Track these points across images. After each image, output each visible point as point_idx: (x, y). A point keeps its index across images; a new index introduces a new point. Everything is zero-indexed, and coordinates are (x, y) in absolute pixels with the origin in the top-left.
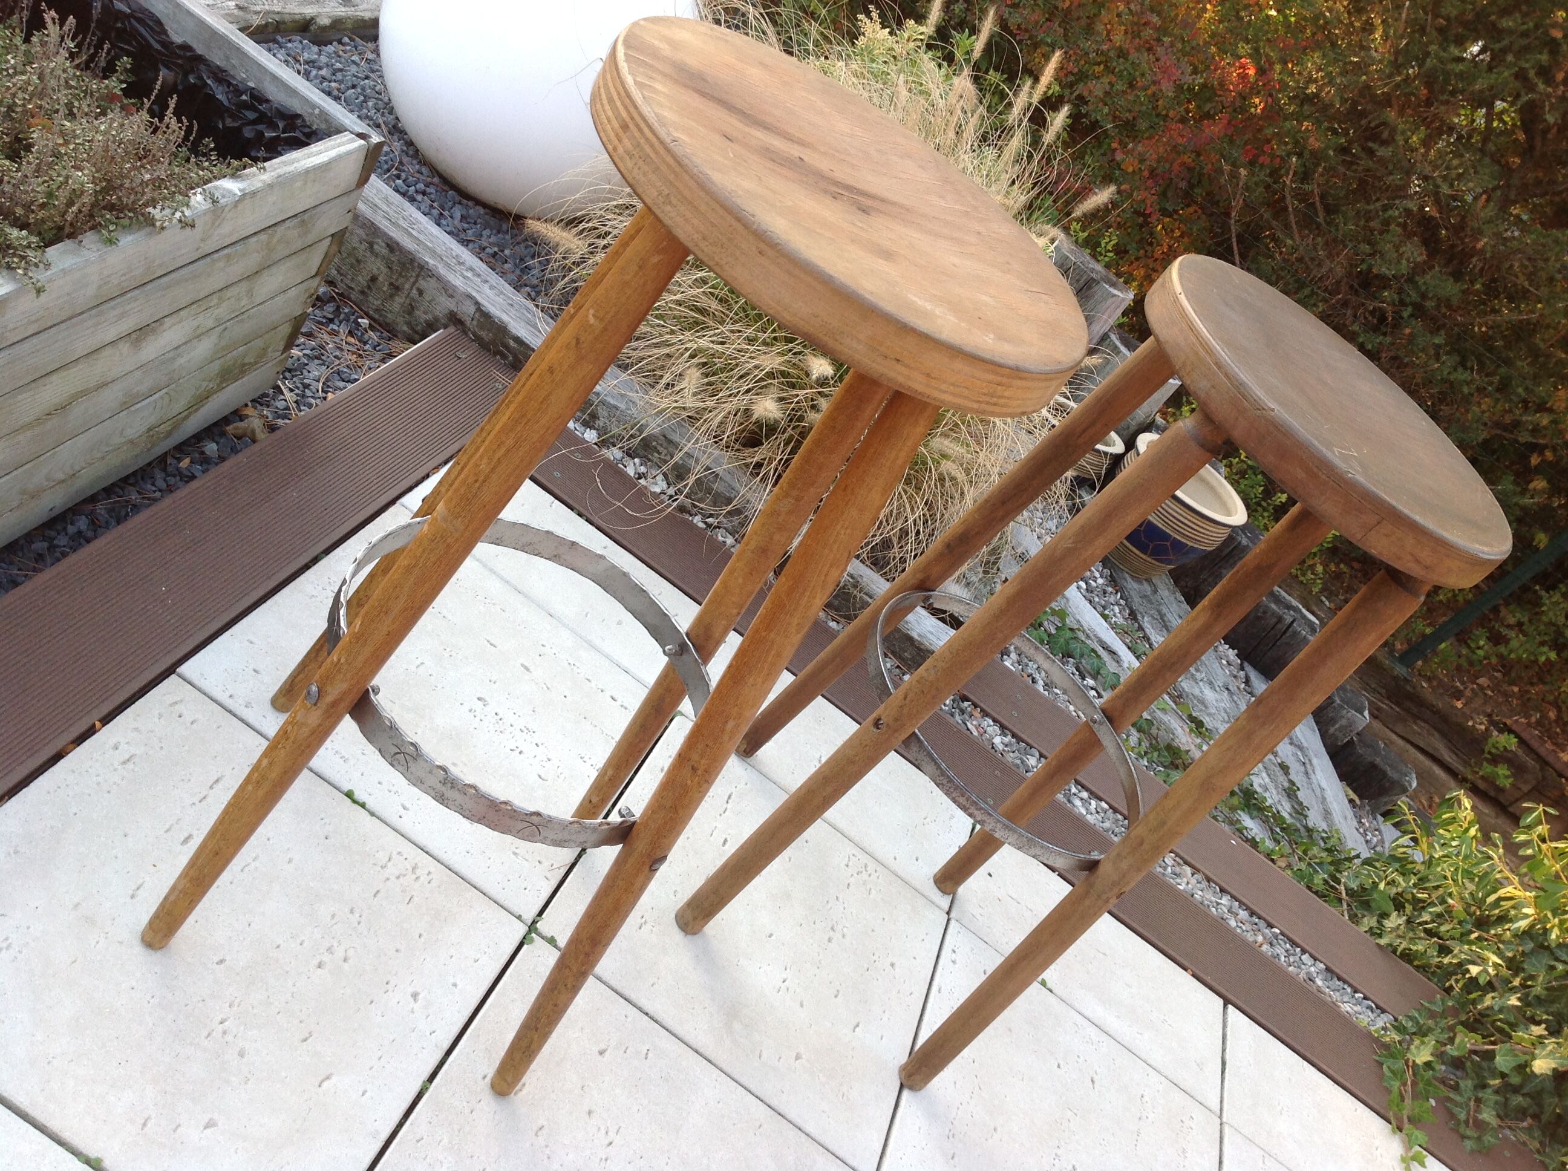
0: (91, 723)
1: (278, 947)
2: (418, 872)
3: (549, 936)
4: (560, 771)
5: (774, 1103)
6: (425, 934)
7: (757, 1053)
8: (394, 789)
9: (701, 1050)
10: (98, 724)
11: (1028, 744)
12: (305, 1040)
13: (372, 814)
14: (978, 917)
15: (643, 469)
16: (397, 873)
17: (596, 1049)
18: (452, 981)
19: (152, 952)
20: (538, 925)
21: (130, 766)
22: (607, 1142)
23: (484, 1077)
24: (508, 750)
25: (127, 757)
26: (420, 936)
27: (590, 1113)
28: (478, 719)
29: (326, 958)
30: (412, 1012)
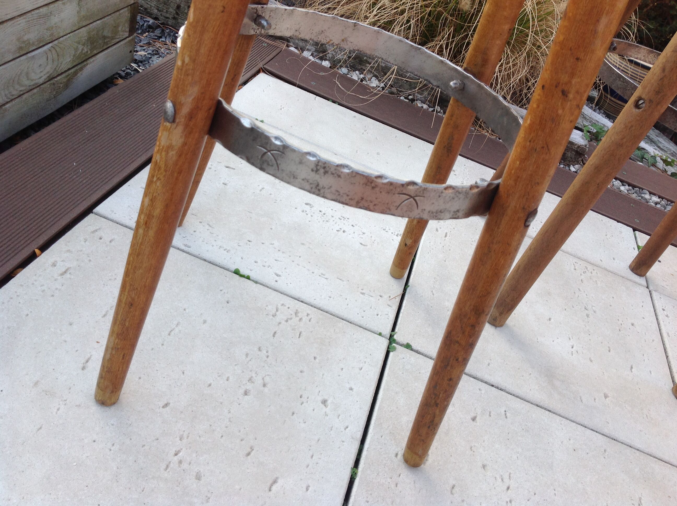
0: (31, 251)
1: (210, 385)
2: (300, 315)
3: (405, 343)
4: (373, 238)
5: (606, 431)
6: (318, 357)
7: (579, 399)
8: (267, 264)
9: (541, 404)
10: (37, 251)
11: (640, 188)
12: (248, 454)
13: (256, 282)
14: (666, 286)
15: (362, 76)
16: (285, 318)
17: (469, 417)
18: (348, 386)
19: (107, 409)
20: (395, 337)
21: (67, 275)
22: (506, 488)
23: (397, 455)
24: (335, 231)
25: (64, 270)
26: (315, 358)
27: (484, 466)
28: (309, 215)
29: (249, 386)
30: (327, 415)
